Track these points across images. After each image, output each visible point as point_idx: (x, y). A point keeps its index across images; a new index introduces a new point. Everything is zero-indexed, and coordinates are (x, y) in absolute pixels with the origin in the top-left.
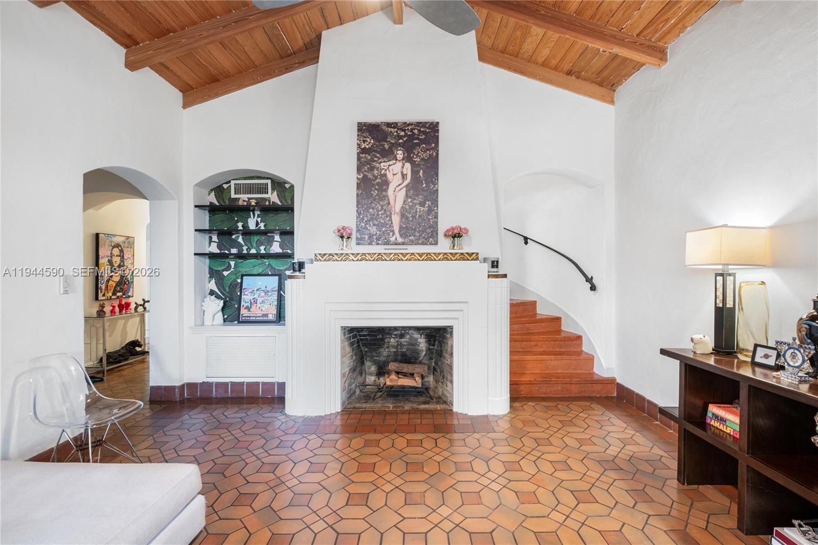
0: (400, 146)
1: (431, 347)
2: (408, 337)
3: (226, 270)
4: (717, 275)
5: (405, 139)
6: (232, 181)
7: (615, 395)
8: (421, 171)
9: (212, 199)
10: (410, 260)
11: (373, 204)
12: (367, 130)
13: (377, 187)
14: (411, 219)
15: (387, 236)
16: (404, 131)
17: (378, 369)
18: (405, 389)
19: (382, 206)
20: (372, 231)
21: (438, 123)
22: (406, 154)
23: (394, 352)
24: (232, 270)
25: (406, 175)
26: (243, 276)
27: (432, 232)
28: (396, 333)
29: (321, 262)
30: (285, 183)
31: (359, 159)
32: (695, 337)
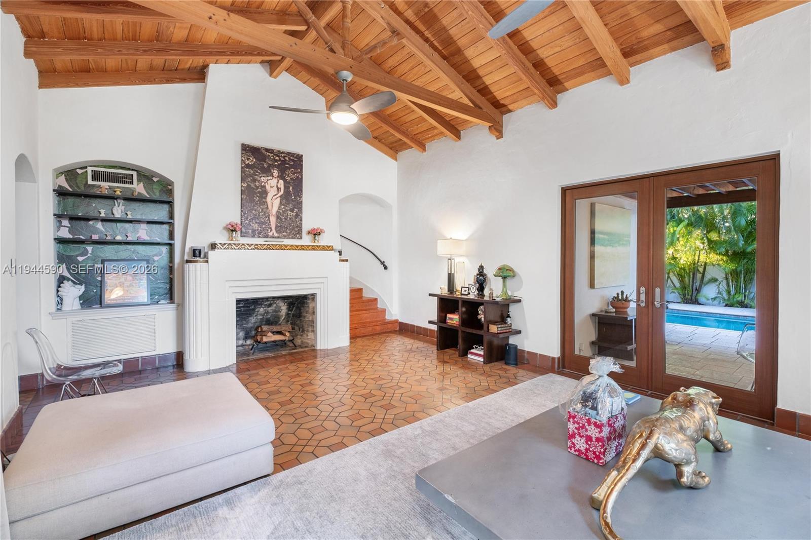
0: (276, 167)
1: (290, 313)
2: (275, 305)
3: (81, 255)
4: (448, 259)
5: (279, 163)
6: (88, 167)
7: (398, 329)
8: (291, 187)
9: (62, 182)
10: (290, 250)
11: (255, 207)
12: (248, 150)
13: (258, 195)
14: (284, 220)
15: (266, 232)
16: (279, 156)
17: (245, 334)
18: (277, 343)
19: (262, 209)
20: (254, 227)
21: (302, 155)
22: (280, 174)
23: (261, 319)
24: (89, 255)
25: (280, 188)
26: (103, 262)
27: (298, 230)
28: (266, 303)
29: (222, 250)
30: (153, 177)
31: (243, 171)
32: (442, 287)
